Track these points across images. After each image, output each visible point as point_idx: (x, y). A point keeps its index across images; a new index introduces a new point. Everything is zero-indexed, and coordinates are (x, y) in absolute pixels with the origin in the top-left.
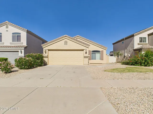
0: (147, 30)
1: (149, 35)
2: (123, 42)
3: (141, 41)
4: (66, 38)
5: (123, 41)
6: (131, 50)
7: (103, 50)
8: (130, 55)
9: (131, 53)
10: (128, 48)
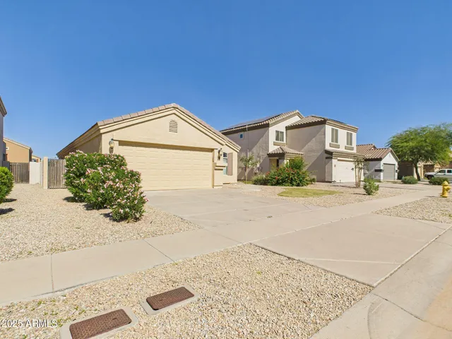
0: (284, 120)
1: (287, 128)
2: (241, 136)
3: (277, 139)
4: (174, 114)
5: (242, 133)
6: (261, 153)
7: (232, 151)
8: (260, 165)
9: (261, 161)
10: (254, 150)
